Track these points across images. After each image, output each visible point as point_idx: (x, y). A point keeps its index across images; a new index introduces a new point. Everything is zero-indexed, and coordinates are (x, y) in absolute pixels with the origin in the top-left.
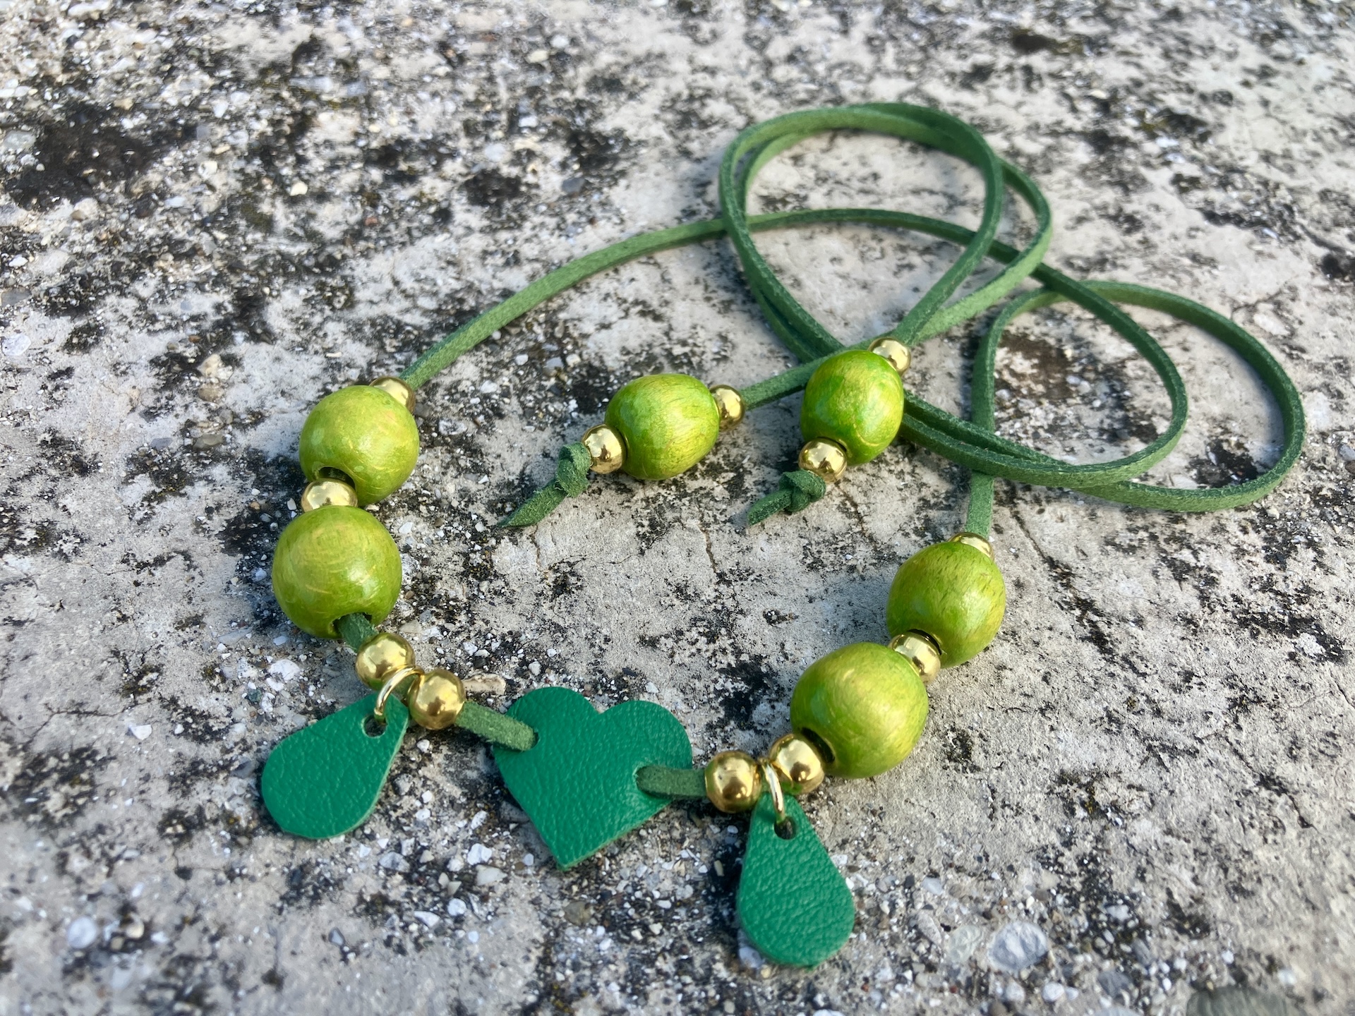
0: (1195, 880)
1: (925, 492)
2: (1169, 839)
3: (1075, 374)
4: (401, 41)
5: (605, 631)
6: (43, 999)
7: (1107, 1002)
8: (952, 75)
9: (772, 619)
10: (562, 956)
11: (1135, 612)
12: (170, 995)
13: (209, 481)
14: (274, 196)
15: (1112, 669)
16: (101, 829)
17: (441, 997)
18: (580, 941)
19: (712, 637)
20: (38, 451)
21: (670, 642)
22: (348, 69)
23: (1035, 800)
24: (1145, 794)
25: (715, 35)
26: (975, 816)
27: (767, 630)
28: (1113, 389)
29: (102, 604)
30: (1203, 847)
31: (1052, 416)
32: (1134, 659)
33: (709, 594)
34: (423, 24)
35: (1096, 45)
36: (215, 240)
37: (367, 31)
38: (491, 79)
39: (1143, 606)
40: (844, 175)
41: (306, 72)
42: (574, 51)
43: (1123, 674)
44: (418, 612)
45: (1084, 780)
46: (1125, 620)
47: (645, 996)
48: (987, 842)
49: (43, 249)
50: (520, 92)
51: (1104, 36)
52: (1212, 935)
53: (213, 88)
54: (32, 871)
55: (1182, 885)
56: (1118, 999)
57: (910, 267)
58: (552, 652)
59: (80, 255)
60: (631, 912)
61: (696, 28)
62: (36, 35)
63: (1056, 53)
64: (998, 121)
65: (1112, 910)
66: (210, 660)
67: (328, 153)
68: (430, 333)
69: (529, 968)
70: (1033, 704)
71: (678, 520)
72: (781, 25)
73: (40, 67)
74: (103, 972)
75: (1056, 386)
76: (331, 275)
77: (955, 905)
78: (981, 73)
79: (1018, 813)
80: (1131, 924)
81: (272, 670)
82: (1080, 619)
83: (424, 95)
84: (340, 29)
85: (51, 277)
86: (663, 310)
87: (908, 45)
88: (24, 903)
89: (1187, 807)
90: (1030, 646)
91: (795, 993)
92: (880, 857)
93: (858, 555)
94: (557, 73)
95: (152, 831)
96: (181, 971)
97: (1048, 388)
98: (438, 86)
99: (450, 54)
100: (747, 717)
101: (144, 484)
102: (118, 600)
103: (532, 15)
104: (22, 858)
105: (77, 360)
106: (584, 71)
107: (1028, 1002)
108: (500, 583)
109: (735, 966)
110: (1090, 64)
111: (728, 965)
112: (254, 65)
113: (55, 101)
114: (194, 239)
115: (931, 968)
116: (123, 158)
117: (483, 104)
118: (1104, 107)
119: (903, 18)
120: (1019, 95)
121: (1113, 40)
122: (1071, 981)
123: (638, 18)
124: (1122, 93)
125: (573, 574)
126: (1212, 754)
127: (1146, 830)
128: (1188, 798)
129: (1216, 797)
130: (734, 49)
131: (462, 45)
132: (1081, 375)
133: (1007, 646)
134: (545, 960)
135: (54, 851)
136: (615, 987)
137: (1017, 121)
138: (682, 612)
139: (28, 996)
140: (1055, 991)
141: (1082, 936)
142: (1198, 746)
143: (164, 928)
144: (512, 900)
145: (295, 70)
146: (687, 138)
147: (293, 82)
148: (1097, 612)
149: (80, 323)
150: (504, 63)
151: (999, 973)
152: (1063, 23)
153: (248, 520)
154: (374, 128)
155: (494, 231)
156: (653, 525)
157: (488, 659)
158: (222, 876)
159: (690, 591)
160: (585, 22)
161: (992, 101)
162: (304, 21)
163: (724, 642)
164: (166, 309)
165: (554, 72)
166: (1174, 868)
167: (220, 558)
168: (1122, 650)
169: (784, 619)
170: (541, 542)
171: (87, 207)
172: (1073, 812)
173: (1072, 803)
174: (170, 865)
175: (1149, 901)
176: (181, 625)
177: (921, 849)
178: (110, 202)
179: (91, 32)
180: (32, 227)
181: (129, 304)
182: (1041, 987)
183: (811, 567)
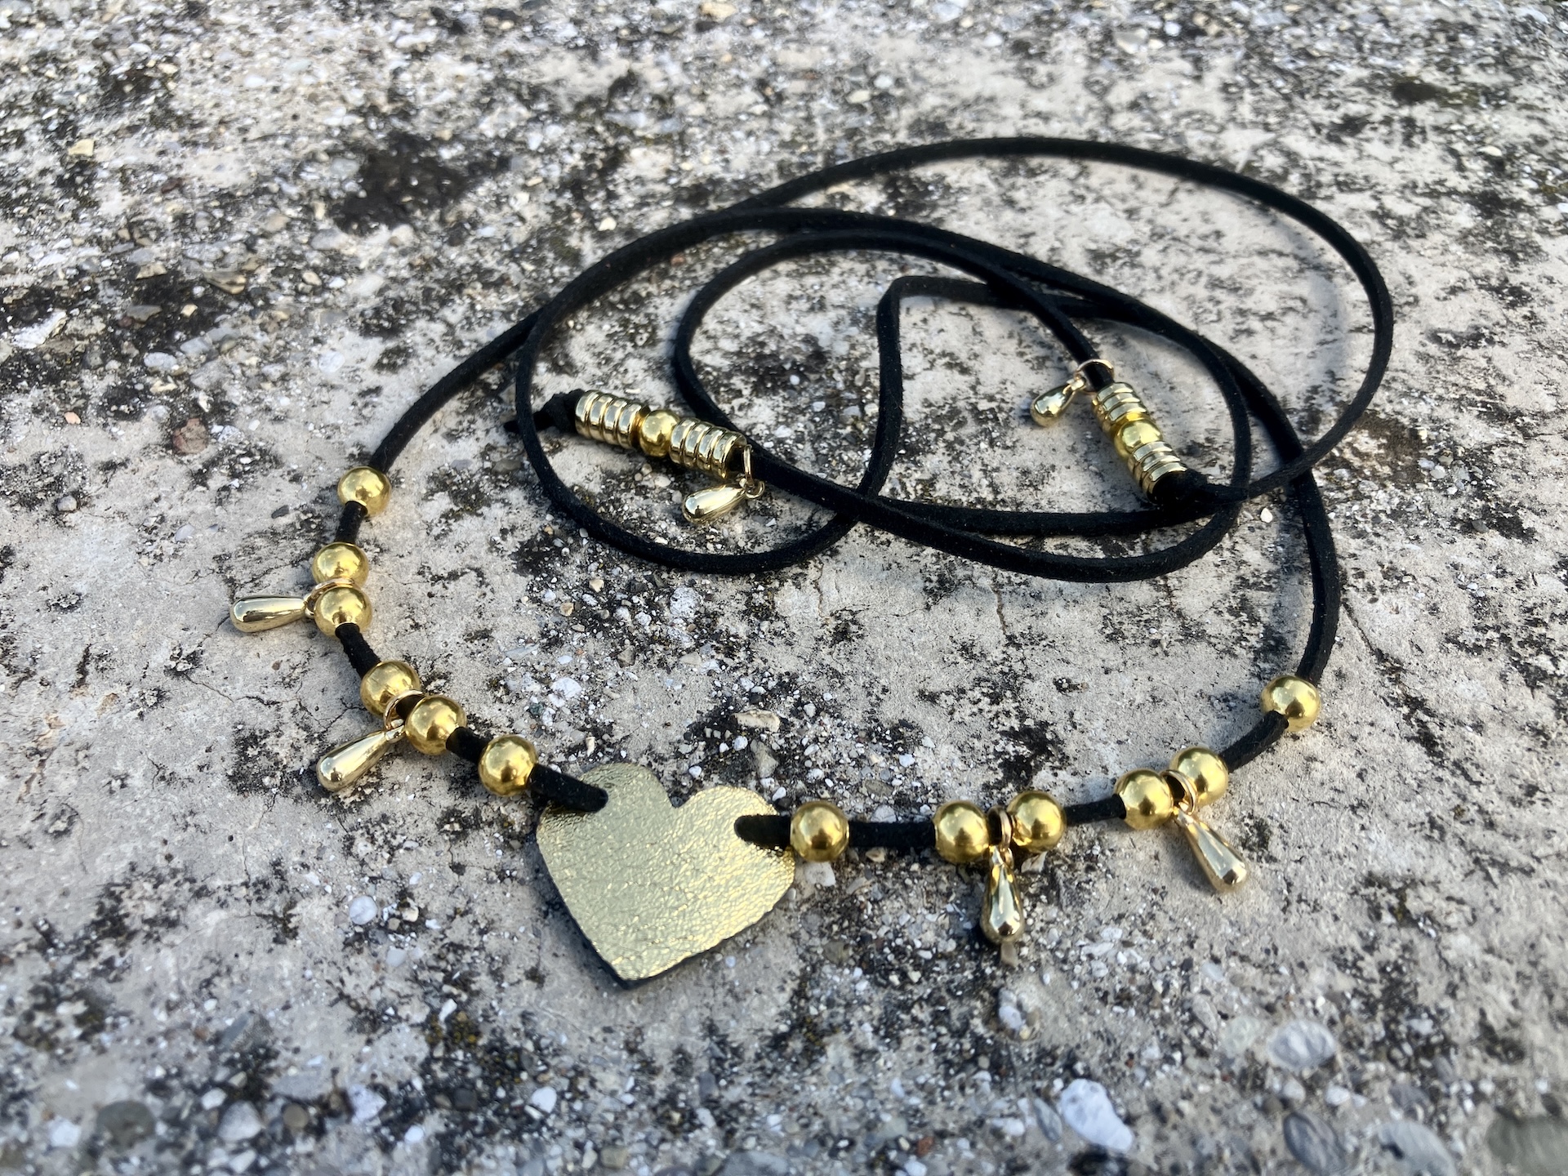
0: (1515, 1003)
1: (1244, 570)
2: (1489, 958)
3: (1429, 458)
4: (719, 78)
5: (883, 682)
6: (325, 966)
7: (1397, 1115)
8: (1318, 127)
9: (1063, 687)
10: (817, 992)
11: (1474, 715)
12: (440, 976)
13: (506, 503)
14: (582, 230)
15: (1440, 773)
16: (384, 818)
17: (695, 1013)
18: (837, 979)
19: (995, 699)
20: (346, 463)
21: (951, 700)
22: (663, 104)
23: (1336, 898)
24: (1466, 909)
25: (1052, 79)
26: (1266, 908)
27: (1056, 696)
28: (1473, 476)
29: (397, 611)
30: (1528, 970)
31: (1396, 501)
32: (1467, 766)
33: (996, 655)
34: (743, 60)
35: (1495, 97)
36: (523, 271)
37: (685, 66)
38: (809, 119)
39: (1484, 711)
40: (1182, 231)
41: (621, 107)
42: (898, 92)
43: (1453, 780)
44: (699, 645)
45: (1396, 885)
46: (1461, 724)
47: (899, 1041)
48: (1277, 935)
49: (360, 272)
50: (838, 133)
51: (1506, 87)
52: (1527, 1061)
53: (529, 120)
54: (321, 849)
55: (1499, 1005)
56: (1411, 1113)
57: (1249, 332)
58: (828, 696)
59: (394, 280)
60: (891, 957)
61: (1032, 71)
62: (364, 66)
63: (1445, 105)
64: (1366, 178)
65: (1415, 1023)
66: (496, 672)
67: (639, 190)
68: (729, 376)
69: (783, 998)
70: (1343, 800)
71: (969, 578)
72: (1126, 69)
73: (367, 97)
74: (380, 949)
75: (1404, 469)
76: (635, 312)
77: (1235, 994)
78: (1352, 125)
79: (1315, 910)
80: (1434, 1040)
81: (554, 686)
82: (1407, 718)
83: (739, 134)
84: (658, 64)
85: (366, 299)
86: (971, 363)
87: (1269, 93)
88: (313, 877)
89: (1514, 927)
90: (1346, 740)
91: (1054, 1059)
92: (1158, 937)
93: (1163, 630)
94: (879, 115)
95: (432, 826)
96: (451, 957)
97: (1395, 471)
98: (754, 124)
99: (769, 92)
100: (1027, 781)
101: (442, 502)
102: (412, 609)
103: (856, 54)
104: (312, 836)
105: (386, 380)
106: (908, 113)
107: (1307, 1102)
108: (781, 624)
109: (994, 1024)
110: (1486, 118)
111: (986, 1023)
112: (570, 99)
113: (379, 130)
114: (502, 269)
115: (1202, 1053)
116: (439, 187)
117: (800, 145)
118: (1497, 166)
119: (1266, 63)
120: (1396, 149)
121: (1515, 92)
122: (1359, 1088)
123: (970, 58)
124: (1521, 151)
125: (855, 622)
126: (1549, 875)
127: (1462, 945)
128: (1516, 917)
129: (1549, 919)
130: (1072, 95)
131: (781, 84)
132: (1436, 460)
133: (1320, 737)
134: (799, 993)
135: (342, 833)
136: (867, 1027)
137: (1390, 179)
138: (966, 671)
139: (311, 962)
140: (1339, 1095)
141: (1376, 1045)
142: (1535, 865)
143: (437, 916)
144: (772, 932)
145: (610, 104)
146: (1013, 187)
147: (607, 116)
148: (1428, 712)
149: (391, 344)
150: (824, 103)
151: (1278, 1070)
152: (1457, 71)
153: (540, 544)
154: (686, 166)
155: (802, 275)
156: (942, 581)
157: (764, 697)
158: (493, 875)
159: (976, 651)
160: (913, 62)
161: (1361, 155)
162: (623, 56)
163: (1008, 704)
164: (472, 336)
165: (876, 113)
166: (1491, 988)
167: (510, 577)
168: (1454, 754)
169: (1075, 687)
170: (824, 589)
171: (403, 233)
172: (1379, 917)
173: (1379, 907)
174: (446, 859)
175: (1458, 1019)
176: (470, 637)
177: (1203, 933)
178: (425, 229)
179: (417, 64)
180: (351, 251)
181: (438, 328)
182: (1324, 1089)
183: (1110, 638)
